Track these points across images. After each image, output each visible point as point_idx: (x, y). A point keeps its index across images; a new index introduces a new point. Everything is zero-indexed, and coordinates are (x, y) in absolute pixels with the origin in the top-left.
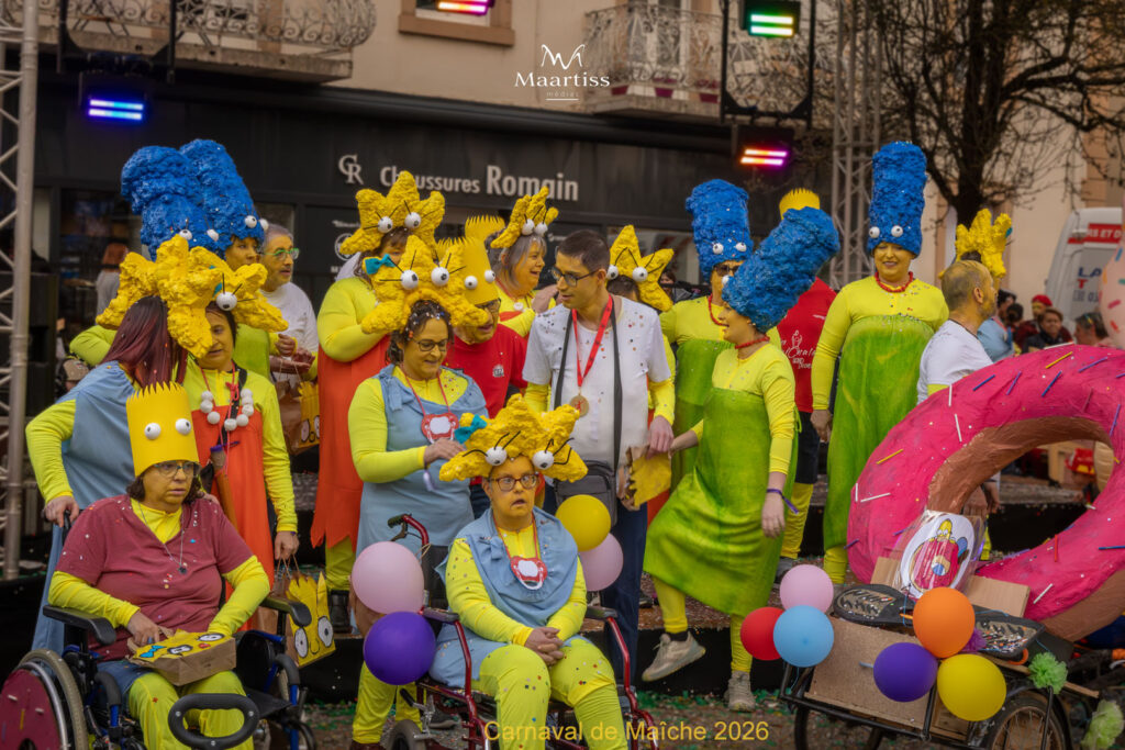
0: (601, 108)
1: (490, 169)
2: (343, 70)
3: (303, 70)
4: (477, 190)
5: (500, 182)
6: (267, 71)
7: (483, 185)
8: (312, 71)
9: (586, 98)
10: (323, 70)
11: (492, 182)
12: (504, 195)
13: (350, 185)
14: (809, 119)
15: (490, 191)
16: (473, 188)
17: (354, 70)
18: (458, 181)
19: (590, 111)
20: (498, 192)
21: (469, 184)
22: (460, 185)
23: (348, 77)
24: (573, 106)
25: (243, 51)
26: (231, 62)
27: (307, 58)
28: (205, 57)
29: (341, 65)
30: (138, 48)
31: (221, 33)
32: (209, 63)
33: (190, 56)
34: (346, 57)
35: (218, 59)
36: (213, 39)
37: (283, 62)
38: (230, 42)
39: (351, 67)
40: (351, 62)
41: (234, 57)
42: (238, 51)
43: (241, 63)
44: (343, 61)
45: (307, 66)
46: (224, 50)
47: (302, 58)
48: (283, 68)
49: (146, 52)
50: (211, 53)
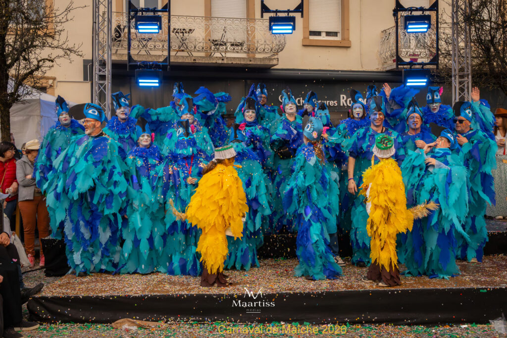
0: (388, 69)
1: (342, 96)
2: (275, 62)
3: (259, 63)
4: (336, 105)
5: (346, 101)
6: (244, 64)
7: (339, 102)
8: (262, 63)
9: (383, 65)
10: (267, 63)
11: (342, 101)
12: (348, 106)
14: (437, 65)
15: (342, 105)
16: (334, 104)
18: (328, 102)
19: (384, 70)
20: (345, 105)
21: (333, 103)
22: (329, 103)
23: (277, 64)
24: (378, 69)
25: (235, 58)
26: (230, 62)
27: (260, 58)
28: (220, 61)
29: (274, 60)
30: (194, 60)
31: (226, 52)
32: (222, 63)
33: (214, 62)
34: (276, 57)
35: (225, 62)
36: (223, 54)
37: (251, 61)
38: (229, 55)
39: (278, 61)
40: (278, 59)
41: (231, 60)
42: (233, 58)
43: (234, 63)
44: (275, 59)
45: (261, 61)
46: (227, 58)
47: (258, 58)
48: (251, 63)
49: (197, 61)
50: (223, 60)
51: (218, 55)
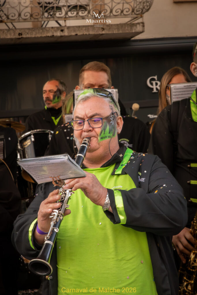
2: (139, 28)
3: (115, 32)
6: (95, 35)
8: (121, 32)
10: (127, 30)
13: (155, 93)
17: (146, 27)
23: (143, 32)
25: (79, 27)
26: (73, 34)
27: (117, 25)
28: (58, 34)
29: (138, 26)
30: (20, 34)
31: (65, 19)
32: (61, 36)
33: (50, 34)
34: (140, 20)
35: (66, 33)
36: (62, 22)
37: (103, 29)
38: (71, 23)
39: (143, 26)
40: (143, 23)
41: (75, 31)
42: (76, 27)
43: (79, 33)
44: (139, 23)
45: (118, 29)
46: (69, 28)
47: (115, 25)
48: (103, 32)
49: (24, 36)
50: (62, 31)
51: (52, 24)
